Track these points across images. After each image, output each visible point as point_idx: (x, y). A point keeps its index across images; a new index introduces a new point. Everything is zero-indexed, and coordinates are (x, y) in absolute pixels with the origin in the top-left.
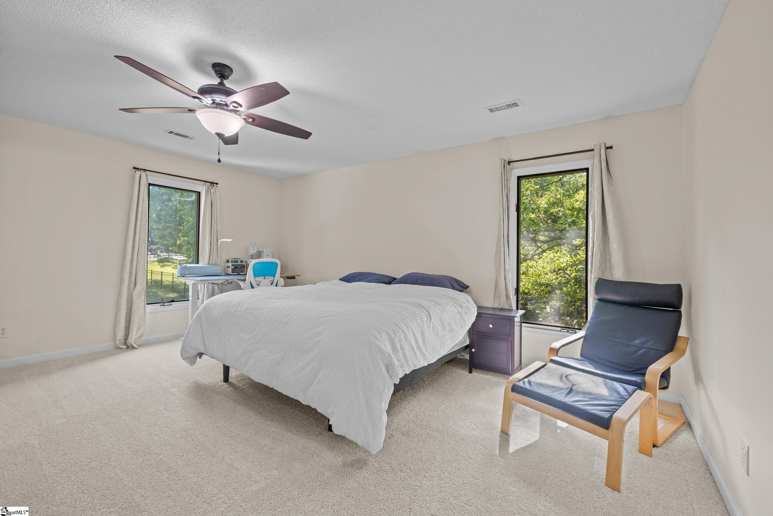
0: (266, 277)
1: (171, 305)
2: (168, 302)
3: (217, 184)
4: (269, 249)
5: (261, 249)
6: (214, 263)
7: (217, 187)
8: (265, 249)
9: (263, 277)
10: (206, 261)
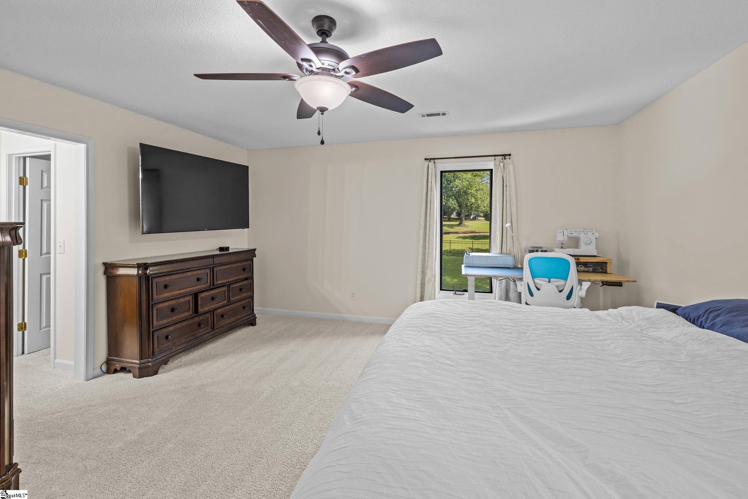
0: (552, 280)
1: (463, 294)
2: (461, 291)
3: (510, 155)
4: (590, 234)
5: (576, 235)
6: (508, 252)
7: (510, 159)
8: (582, 234)
9: (547, 280)
10: (498, 250)
